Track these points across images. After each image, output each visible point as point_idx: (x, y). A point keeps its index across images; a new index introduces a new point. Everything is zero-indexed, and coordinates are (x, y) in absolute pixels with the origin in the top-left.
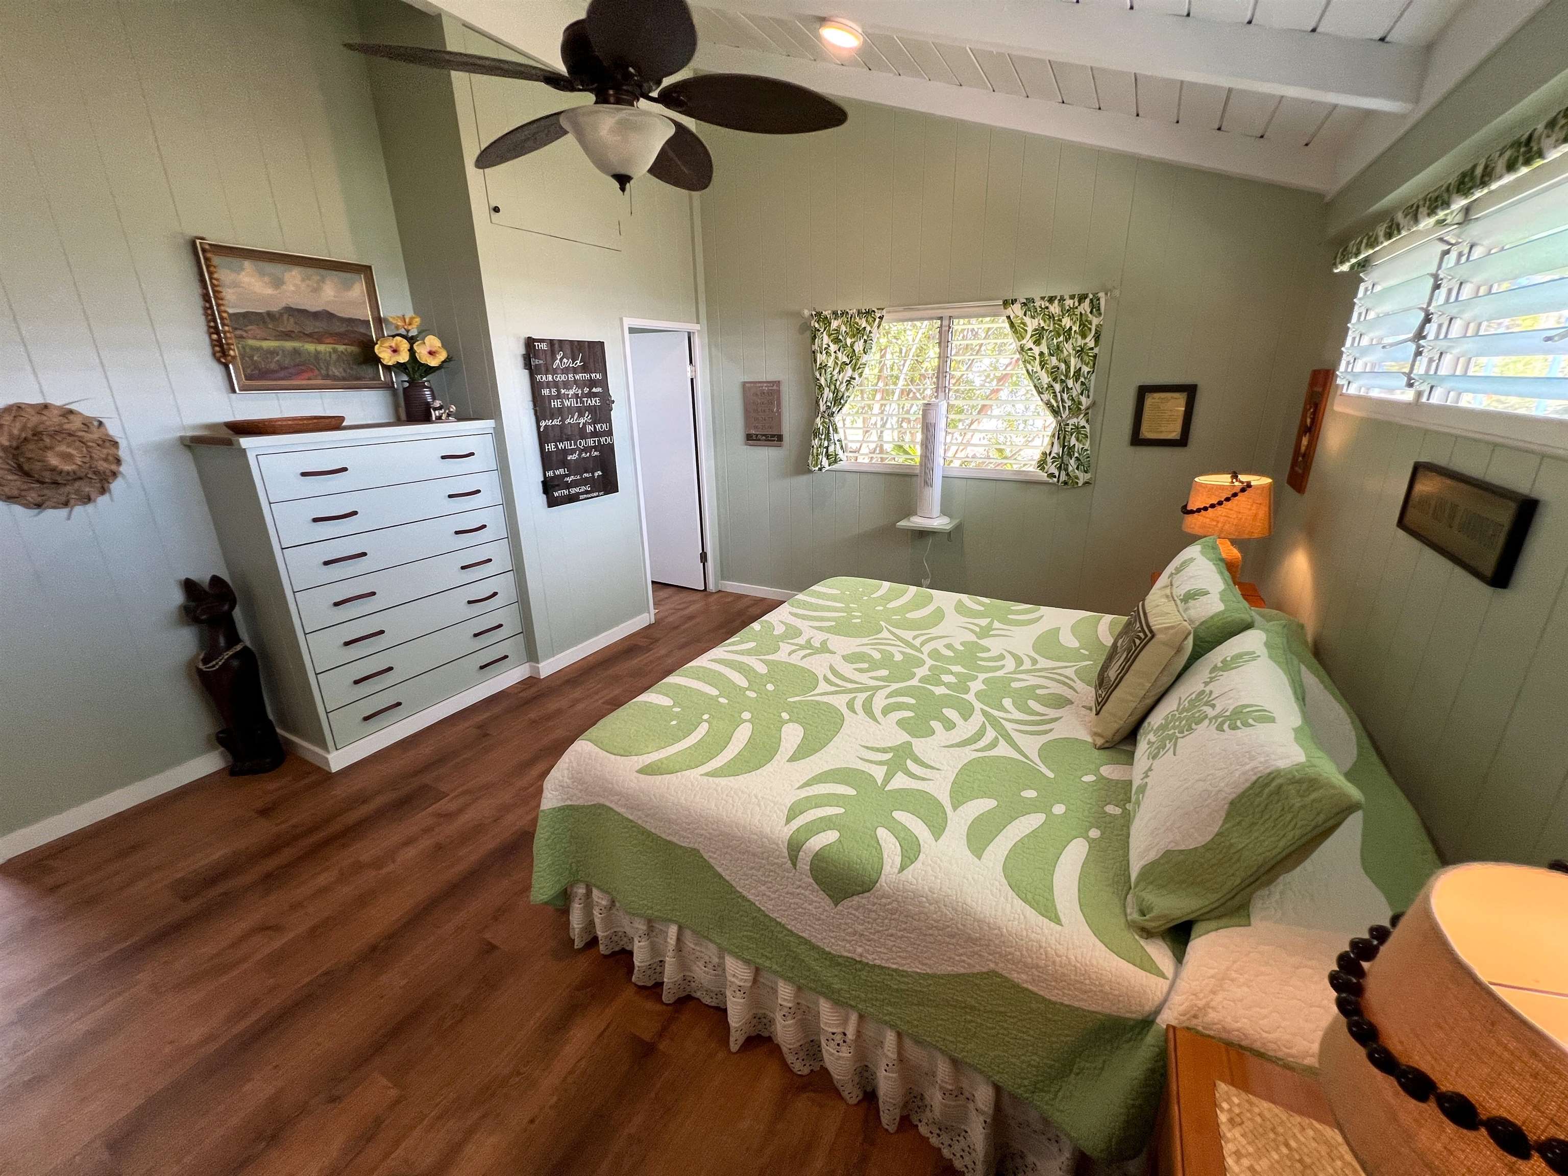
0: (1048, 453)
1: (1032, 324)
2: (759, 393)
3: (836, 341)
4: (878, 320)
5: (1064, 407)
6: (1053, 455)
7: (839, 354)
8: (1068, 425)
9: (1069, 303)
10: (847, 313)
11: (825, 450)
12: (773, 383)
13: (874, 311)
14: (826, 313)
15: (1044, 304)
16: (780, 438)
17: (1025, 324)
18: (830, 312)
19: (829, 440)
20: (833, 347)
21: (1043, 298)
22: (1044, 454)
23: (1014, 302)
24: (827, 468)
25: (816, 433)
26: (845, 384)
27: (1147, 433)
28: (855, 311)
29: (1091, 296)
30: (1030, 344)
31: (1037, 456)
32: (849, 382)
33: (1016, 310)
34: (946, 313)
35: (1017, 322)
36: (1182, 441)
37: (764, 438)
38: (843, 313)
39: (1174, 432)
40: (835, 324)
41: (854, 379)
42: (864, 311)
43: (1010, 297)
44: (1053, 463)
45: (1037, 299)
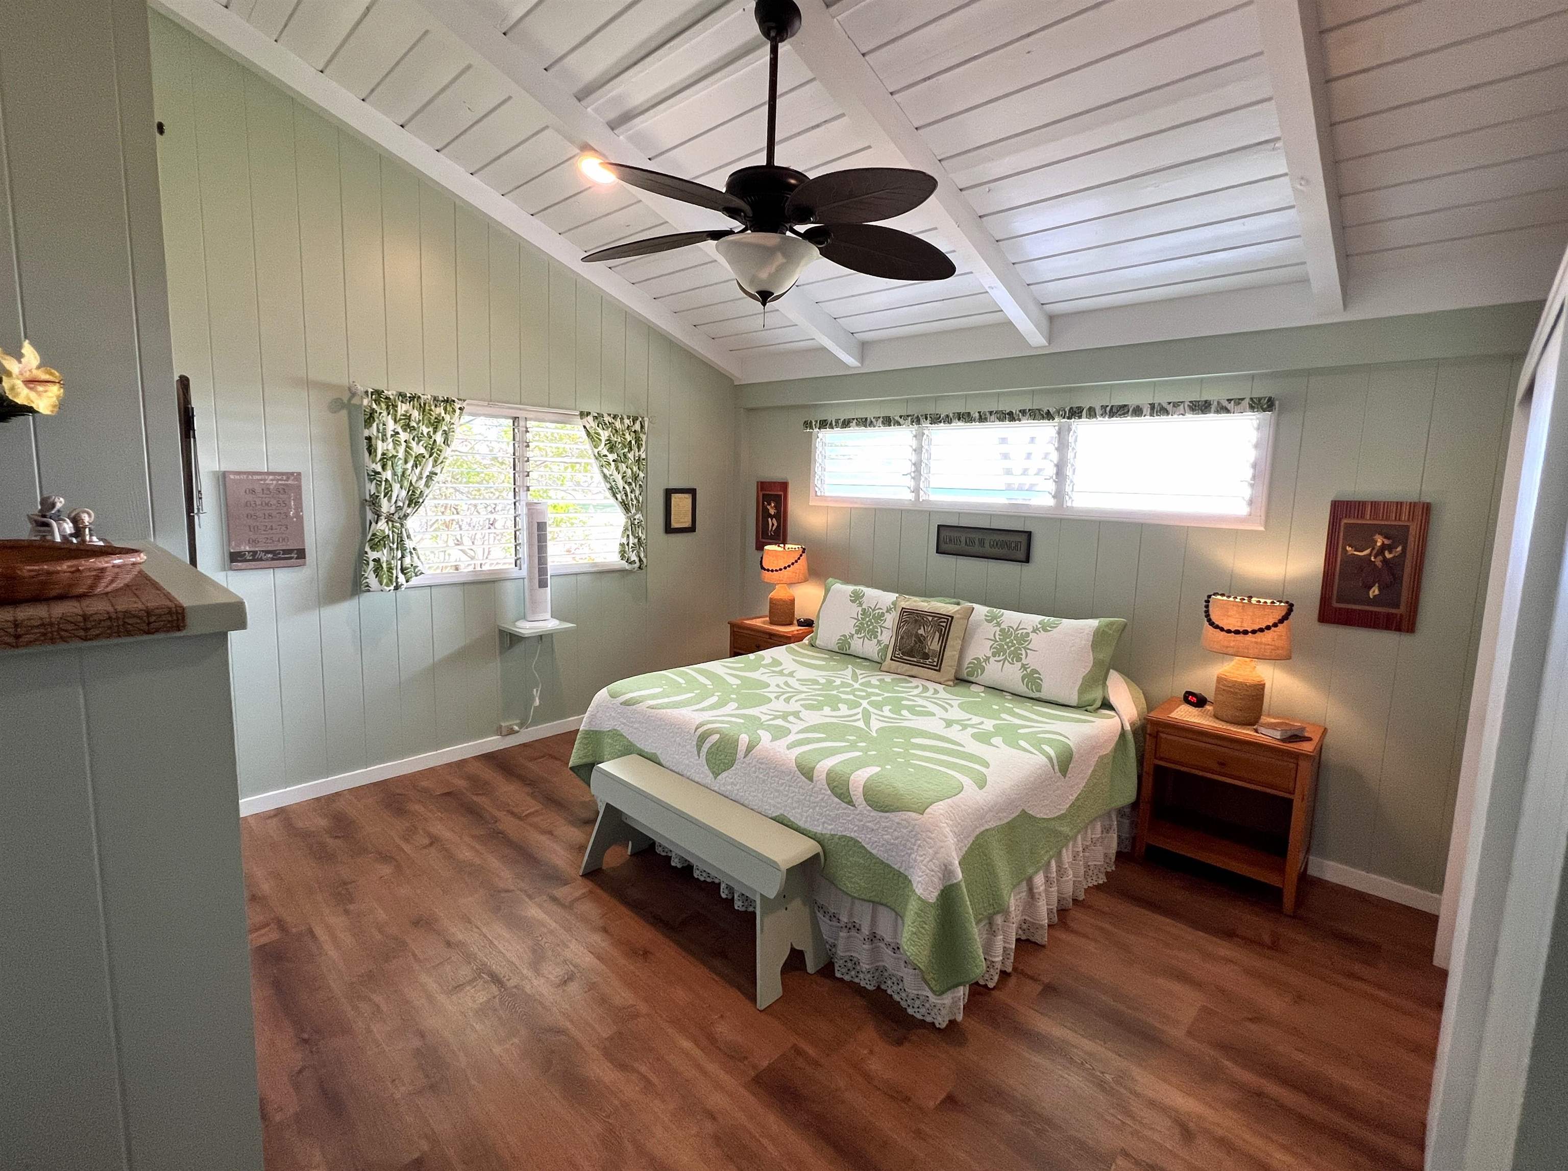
0: (626, 543)
1: (605, 435)
2: (258, 490)
3: (407, 427)
4: (458, 411)
5: (632, 504)
6: (631, 545)
7: (413, 444)
8: (635, 519)
9: (627, 421)
10: (419, 397)
11: (399, 562)
12: (289, 475)
13: (454, 401)
14: (390, 393)
15: (611, 420)
16: (301, 554)
17: (598, 434)
18: (395, 393)
19: (403, 550)
20: (403, 436)
21: (609, 415)
22: (622, 545)
23: (588, 414)
24: (405, 585)
25: (377, 543)
26: (424, 480)
27: (675, 525)
28: (429, 397)
29: (640, 419)
30: (605, 452)
31: (617, 548)
32: (429, 478)
33: (590, 422)
34: (521, 414)
35: (592, 431)
36: (692, 529)
37: (270, 556)
38: (414, 397)
39: (687, 523)
40: (402, 408)
41: (436, 474)
42: (441, 399)
43: (586, 410)
44: (633, 551)
45: (605, 415)
